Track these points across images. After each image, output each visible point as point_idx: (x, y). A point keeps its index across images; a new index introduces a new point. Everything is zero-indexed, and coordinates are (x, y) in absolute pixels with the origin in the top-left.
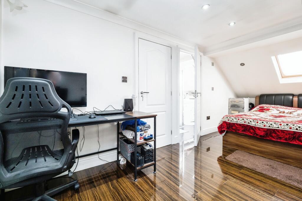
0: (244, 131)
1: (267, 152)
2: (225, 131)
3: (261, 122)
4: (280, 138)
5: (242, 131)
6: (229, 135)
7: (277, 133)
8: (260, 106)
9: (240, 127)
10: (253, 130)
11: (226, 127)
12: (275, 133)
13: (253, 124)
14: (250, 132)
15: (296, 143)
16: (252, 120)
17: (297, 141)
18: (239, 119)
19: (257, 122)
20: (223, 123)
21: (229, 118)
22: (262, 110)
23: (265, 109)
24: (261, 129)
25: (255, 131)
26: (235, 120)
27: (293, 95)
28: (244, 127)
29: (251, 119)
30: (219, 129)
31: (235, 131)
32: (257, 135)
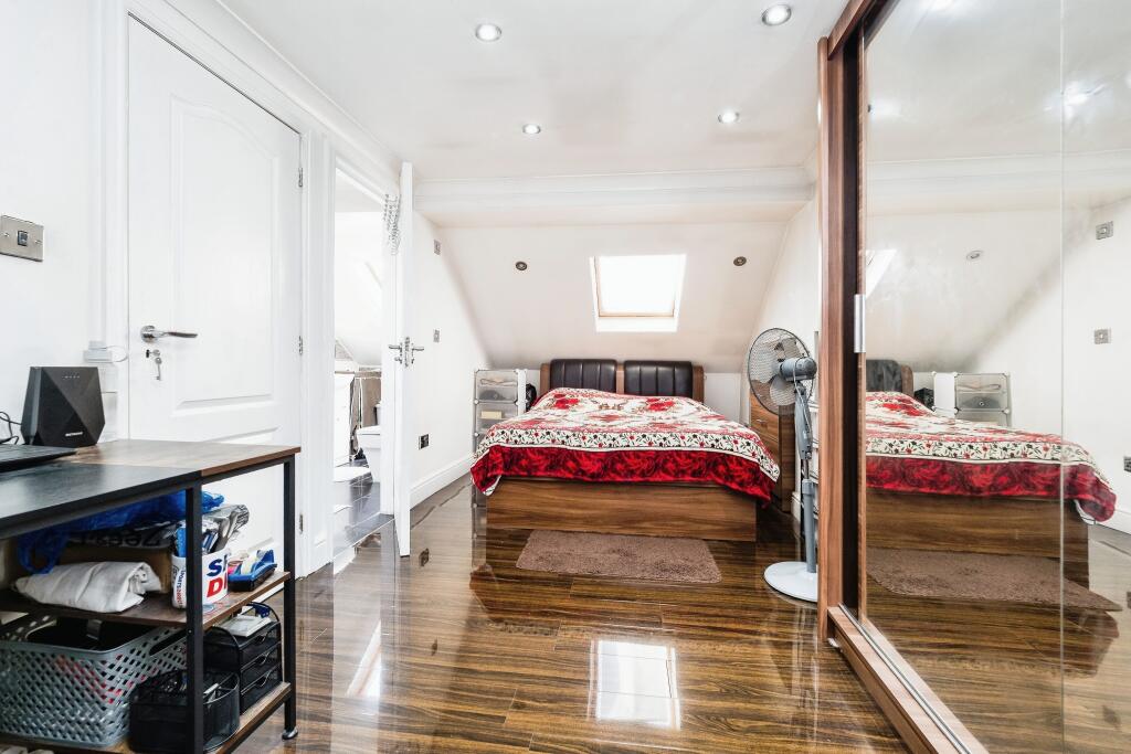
0: (551, 468)
1: (602, 517)
2: (495, 477)
3: (592, 435)
4: (632, 473)
5: (546, 470)
6: (510, 487)
7: (626, 459)
8: (554, 391)
9: (541, 457)
10: (575, 460)
11: (501, 466)
12: (623, 461)
13: (573, 444)
14: (567, 469)
15: (660, 480)
16: (570, 434)
17: (662, 474)
18: (536, 435)
19: (584, 438)
20: (491, 452)
21: (509, 433)
22: (562, 403)
23: (567, 401)
24: (592, 456)
25: (578, 464)
26: (527, 439)
27: (613, 362)
28: (552, 455)
29: (566, 429)
30: (478, 474)
31: (525, 473)
32: (584, 473)
